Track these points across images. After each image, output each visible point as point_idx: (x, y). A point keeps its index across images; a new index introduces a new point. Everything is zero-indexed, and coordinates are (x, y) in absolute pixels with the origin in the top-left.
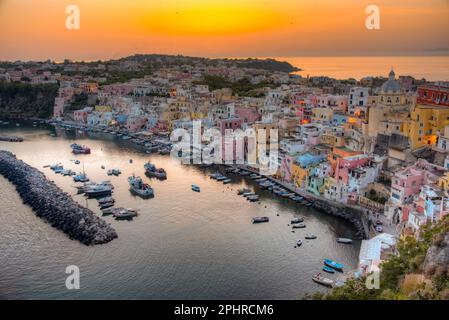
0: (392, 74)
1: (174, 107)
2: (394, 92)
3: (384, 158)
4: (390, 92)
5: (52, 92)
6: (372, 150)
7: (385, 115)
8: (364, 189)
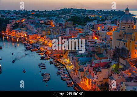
0: (127, 10)
1: (48, 29)
2: (127, 21)
4: (124, 22)
6: (111, 57)
7: (120, 36)
8: (100, 82)
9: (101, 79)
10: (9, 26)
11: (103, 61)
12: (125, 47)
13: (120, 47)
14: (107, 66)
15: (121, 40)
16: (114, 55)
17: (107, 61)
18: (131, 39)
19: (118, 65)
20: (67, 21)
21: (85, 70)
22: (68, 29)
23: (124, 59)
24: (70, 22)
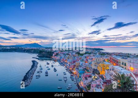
2: (98, 58)
3: (94, 75)
4: (97, 58)
5: (53, 53)
6: (92, 73)
7: (95, 64)
8: (87, 84)
9: (88, 83)
10: (54, 55)
11: (89, 74)
12: (97, 69)
13: (96, 68)
14: (90, 76)
15: (95, 65)
16: (93, 72)
17: (90, 74)
18: (100, 66)
19: (95, 76)
20: (76, 53)
21: (81, 77)
22: (76, 57)
23: (97, 74)
24: (77, 54)
